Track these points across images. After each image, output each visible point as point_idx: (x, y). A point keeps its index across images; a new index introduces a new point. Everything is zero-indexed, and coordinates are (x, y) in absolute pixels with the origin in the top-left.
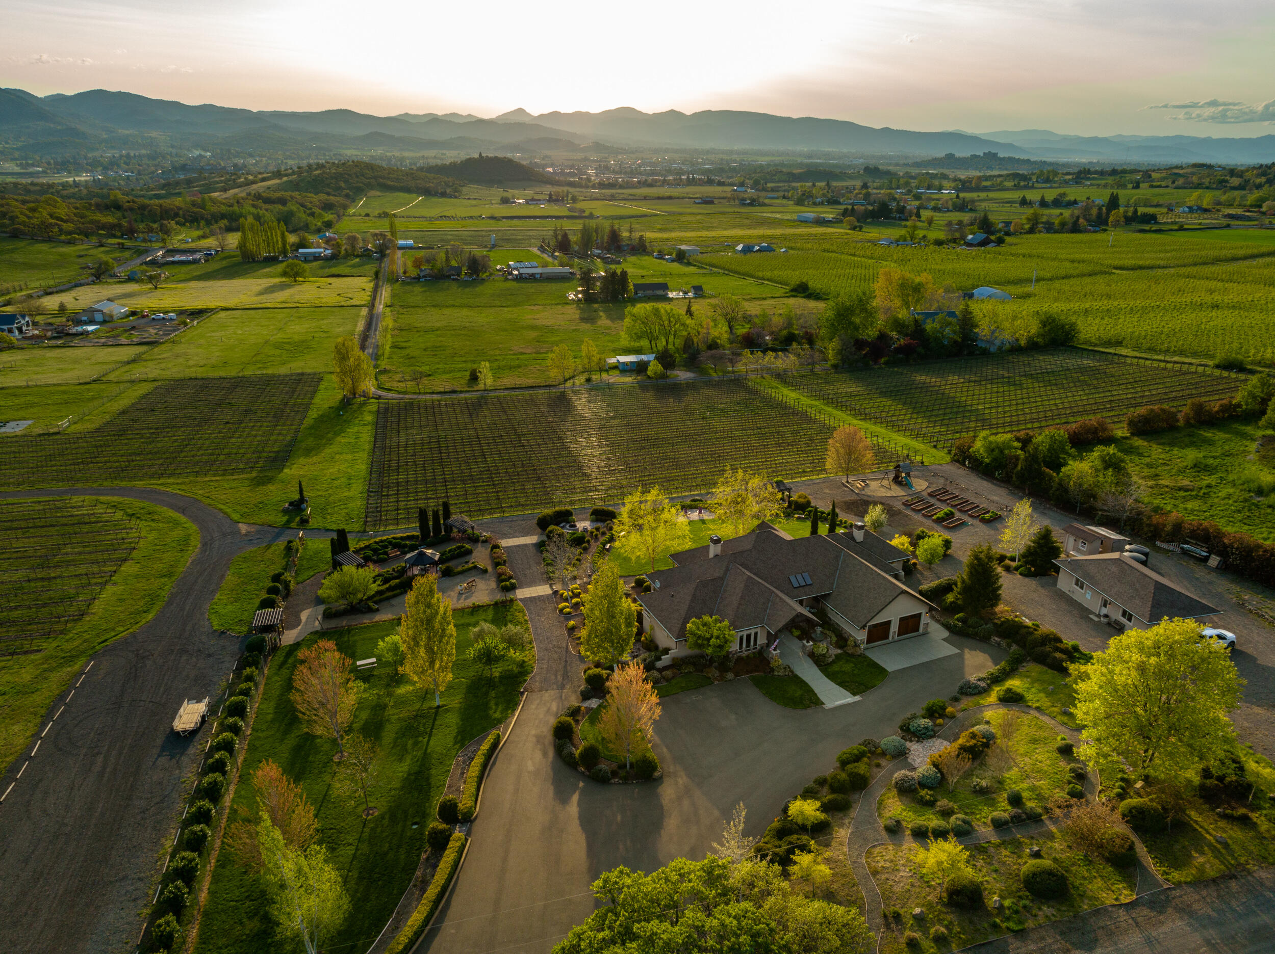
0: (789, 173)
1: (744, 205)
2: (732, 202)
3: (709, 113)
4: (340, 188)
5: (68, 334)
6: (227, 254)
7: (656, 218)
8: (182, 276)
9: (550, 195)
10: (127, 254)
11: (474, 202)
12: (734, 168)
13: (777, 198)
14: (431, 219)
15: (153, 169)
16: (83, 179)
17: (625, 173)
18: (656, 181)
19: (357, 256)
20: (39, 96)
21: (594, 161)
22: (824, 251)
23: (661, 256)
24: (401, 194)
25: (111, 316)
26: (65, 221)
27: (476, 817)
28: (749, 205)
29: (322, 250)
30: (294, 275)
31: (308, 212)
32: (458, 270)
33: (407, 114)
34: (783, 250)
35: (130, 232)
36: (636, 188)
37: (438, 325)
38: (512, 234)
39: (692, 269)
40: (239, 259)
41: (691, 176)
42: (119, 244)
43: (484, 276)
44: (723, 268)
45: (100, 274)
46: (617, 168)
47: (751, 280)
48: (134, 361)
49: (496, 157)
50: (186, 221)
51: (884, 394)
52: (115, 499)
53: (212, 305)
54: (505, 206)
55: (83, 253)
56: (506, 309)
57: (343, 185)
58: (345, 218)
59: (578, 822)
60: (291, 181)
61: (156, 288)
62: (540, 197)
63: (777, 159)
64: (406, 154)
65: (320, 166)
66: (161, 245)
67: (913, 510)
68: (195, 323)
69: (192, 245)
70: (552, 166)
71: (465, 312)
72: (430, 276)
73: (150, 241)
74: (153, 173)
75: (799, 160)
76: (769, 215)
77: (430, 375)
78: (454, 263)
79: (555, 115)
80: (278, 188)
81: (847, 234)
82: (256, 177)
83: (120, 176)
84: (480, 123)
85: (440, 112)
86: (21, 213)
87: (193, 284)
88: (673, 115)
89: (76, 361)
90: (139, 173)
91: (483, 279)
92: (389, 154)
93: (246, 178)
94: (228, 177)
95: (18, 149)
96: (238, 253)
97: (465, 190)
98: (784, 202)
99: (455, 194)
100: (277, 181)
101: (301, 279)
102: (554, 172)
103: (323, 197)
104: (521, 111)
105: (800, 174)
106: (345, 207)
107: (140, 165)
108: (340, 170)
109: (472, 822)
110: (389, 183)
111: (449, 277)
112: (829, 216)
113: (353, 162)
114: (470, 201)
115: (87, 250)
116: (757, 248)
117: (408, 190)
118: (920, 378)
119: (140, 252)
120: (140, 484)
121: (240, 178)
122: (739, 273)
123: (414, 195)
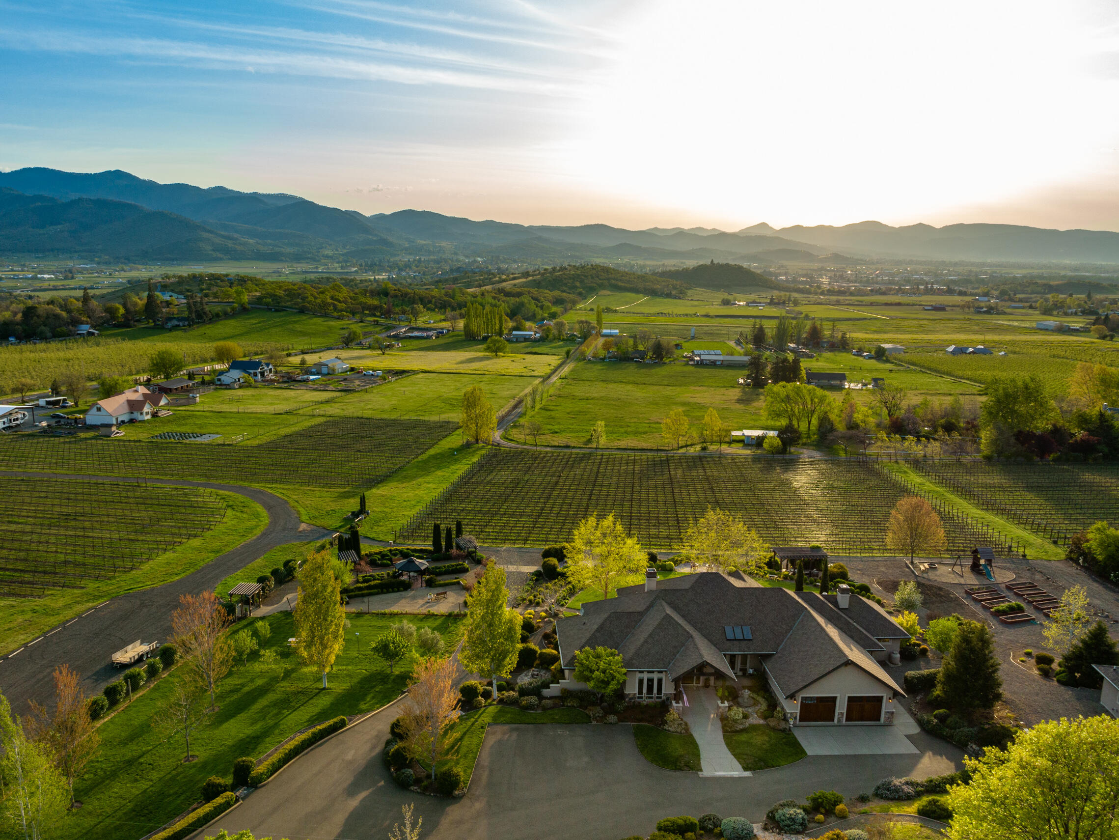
0: (1045, 285)
1: (979, 312)
2: (966, 310)
3: (961, 227)
4: (575, 287)
5: (295, 381)
6: (455, 333)
7: (875, 321)
8: (411, 347)
9: (772, 299)
10: (378, 329)
11: (696, 303)
12: (983, 280)
13: (1023, 308)
14: (649, 315)
15: (435, 270)
16: (381, 277)
17: (860, 282)
18: (890, 290)
19: (563, 340)
20: (367, 216)
21: (830, 271)
22: (1054, 356)
23: (859, 353)
24: (629, 294)
25: (334, 370)
26: (340, 302)
27: (264, 785)
28: (985, 312)
29: (532, 333)
30: (496, 350)
31: (539, 304)
32: (643, 355)
33: (656, 229)
34: (1002, 353)
35: (387, 314)
36: (868, 295)
37: (596, 395)
38: (718, 330)
39: (889, 366)
40: (463, 337)
41: (929, 286)
42: (374, 321)
43: (667, 361)
44: (923, 367)
45: (348, 342)
46: (853, 278)
47: (948, 378)
48: (327, 402)
49: (727, 265)
50: (436, 307)
51: (1030, 488)
52: (227, 493)
53: (415, 368)
54: (725, 307)
55: (345, 326)
56: (671, 388)
57: (578, 284)
58: (571, 311)
59: (347, 815)
60: (534, 280)
61: (384, 354)
62: (762, 300)
63: (1035, 272)
64: (648, 262)
65: (563, 269)
66: (407, 323)
67: (975, 600)
68: (394, 379)
69: (432, 326)
70: (785, 274)
71: (629, 387)
72: (615, 357)
73: (400, 320)
74: (434, 273)
75: (1063, 273)
76: (1005, 322)
77: (557, 433)
78: (641, 348)
79: (798, 228)
80: (523, 285)
81: (1093, 343)
82: (508, 276)
83: (409, 276)
84: (722, 236)
85: (686, 227)
86: (312, 295)
87: (413, 353)
88: (921, 229)
89: (286, 399)
90: (424, 274)
91: (665, 363)
92: (632, 262)
93: (500, 278)
94: (486, 276)
95: (343, 255)
96: (463, 333)
97: (689, 292)
98: (1031, 311)
99: (679, 295)
100: (524, 280)
101: (501, 354)
102: (787, 281)
103: (557, 293)
104: (764, 225)
105: (1058, 285)
106: (574, 303)
107: (426, 268)
108: (579, 272)
109: (256, 788)
110: (620, 284)
111: (632, 359)
112: (1078, 326)
113: (592, 265)
114: (692, 302)
115: (349, 324)
116: (971, 350)
117: (636, 291)
118: (1088, 477)
119: (389, 328)
120: (255, 486)
121: (495, 277)
122: (936, 371)
123: (641, 295)
